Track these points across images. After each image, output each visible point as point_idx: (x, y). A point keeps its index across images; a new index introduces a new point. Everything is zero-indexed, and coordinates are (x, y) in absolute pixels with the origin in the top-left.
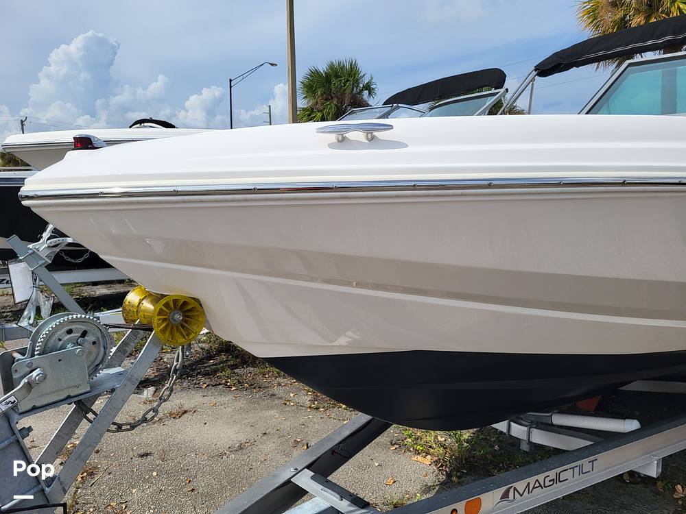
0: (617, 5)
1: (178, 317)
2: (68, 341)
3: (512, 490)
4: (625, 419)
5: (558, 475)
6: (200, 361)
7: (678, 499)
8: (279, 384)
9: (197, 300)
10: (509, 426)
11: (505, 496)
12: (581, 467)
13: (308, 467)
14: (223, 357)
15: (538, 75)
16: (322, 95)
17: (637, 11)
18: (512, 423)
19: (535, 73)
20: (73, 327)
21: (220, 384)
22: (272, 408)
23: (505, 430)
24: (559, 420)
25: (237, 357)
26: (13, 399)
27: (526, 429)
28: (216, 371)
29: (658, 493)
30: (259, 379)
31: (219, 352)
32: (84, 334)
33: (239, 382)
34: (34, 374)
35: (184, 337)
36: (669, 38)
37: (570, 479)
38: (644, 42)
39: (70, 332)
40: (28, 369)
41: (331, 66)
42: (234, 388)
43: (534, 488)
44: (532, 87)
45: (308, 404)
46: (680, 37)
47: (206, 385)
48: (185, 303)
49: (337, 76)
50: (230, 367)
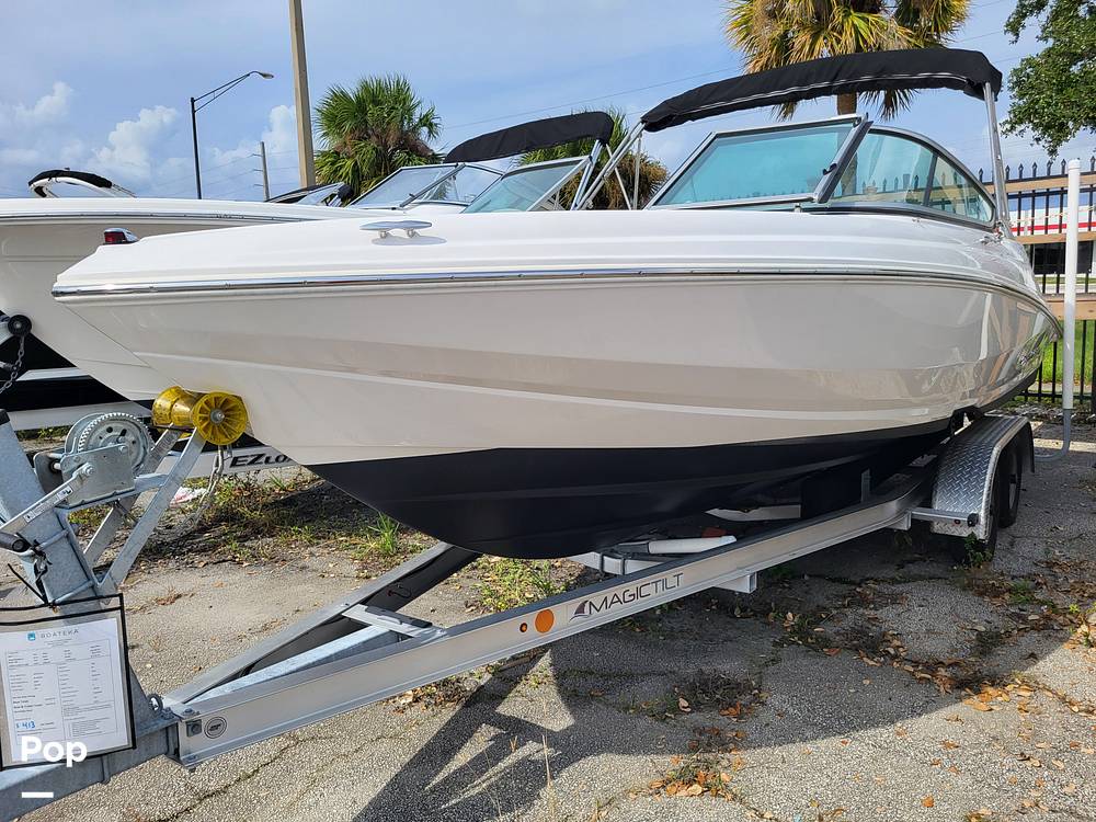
0: (775, 16)
1: (220, 416)
2: (108, 440)
3: (587, 605)
5: (639, 590)
6: (190, 536)
7: (785, 628)
8: (312, 554)
9: (240, 398)
10: (602, 561)
11: (580, 610)
12: (665, 582)
13: (363, 602)
14: (224, 527)
16: (352, 131)
17: (802, 26)
18: (605, 558)
19: (641, 126)
20: (113, 425)
21: (224, 561)
22: (305, 582)
23: (597, 567)
24: (656, 547)
25: (246, 526)
26: (68, 489)
27: (620, 561)
28: (215, 547)
29: (767, 624)
30: (281, 551)
31: (217, 521)
32: (124, 433)
33: (254, 556)
34: (84, 467)
35: (226, 437)
36: (794, 89)
37: (653, 594)
39: (110, 430)
40: (76, 464)
41: (365, 86)
42: (246, 564)
43: (612, 603)
44: (639, 145)
45: (355, 573)
46: (806, 88)
47: (203, 564)
48: (227, 401)
50: (238, 538)
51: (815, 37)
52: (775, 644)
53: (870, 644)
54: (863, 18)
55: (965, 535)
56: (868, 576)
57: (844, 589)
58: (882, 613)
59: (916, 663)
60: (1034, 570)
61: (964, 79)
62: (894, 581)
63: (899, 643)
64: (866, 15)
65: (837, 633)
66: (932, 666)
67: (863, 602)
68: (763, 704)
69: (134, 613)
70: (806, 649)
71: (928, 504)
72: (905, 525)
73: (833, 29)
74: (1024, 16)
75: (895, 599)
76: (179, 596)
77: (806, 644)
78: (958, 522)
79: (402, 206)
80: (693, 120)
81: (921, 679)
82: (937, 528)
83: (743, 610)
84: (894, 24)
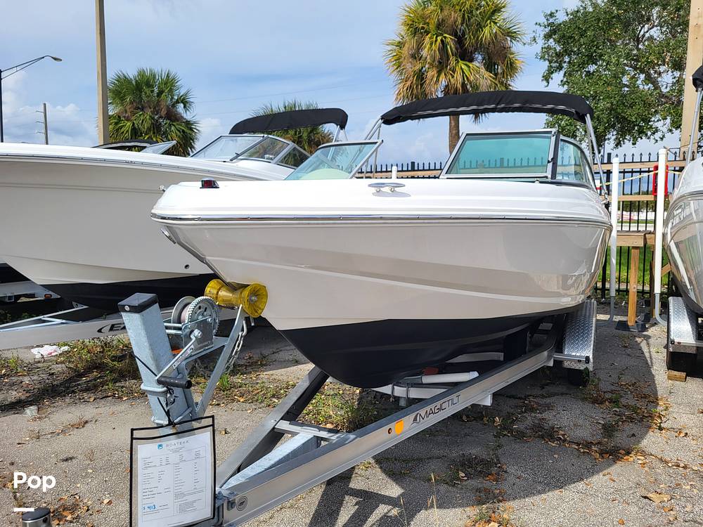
2: (199, 314)
3: (419, 416)
4: (469, 372)
5: (441, 405)
6: (70, 380)
7: (497, 426)
9: (265, 287)
10: (393, 388)
11: (415, 419)
12: (452, 400)
13: (282, 419)
14: (96, 374)
15: (383, 123)
16: (131, 103)
17: (432, 65)
18: (395, 387)
19: (381, 121)
21: (108, 397)
23: (390, 393)
24: (427, 379)
25: (112, 372)
26: (192, 346)
27: (405, 388)
28: (95, 386)
29: (485, 424)
31: (89, 370)
32: (206, 310)
34: (196, 332)
35: (256, 312)
37: (448, 407)
38: (458, 108)
41: (142, 73)
42: (124, 398)
43: (429, 414)
44: (379, 132)
46: (482, 108)
47: (92, 399)
48: (258, 289)
49: (149, 85)
51: (439, 73)
52: (495, 436)
53: (548, 434)
54: (466, 65)
55: (582, 368)
56: (529, 393)
57: (520, 402)
58: (545, 415)
59: (578, 444)
60: (613, 388)
61: (573, 110)
62: (543, 397)
63: (563, 433)
64: (468, 63)
65: (526, 428)
66: (588, 445)
67: (532, 410)
68: (506, 472)
69: (58, 434)
70: (513, 438)
71: (560, 350)
72: (551, 364)
73: (450, 69)
74: (552, 73)
75: (549, 407)
76: (86, 422)
77: (512, 435)
78: (580, 361)
79: (231, 160)
80: (412, 120)
81: (584, 452)
82: (566, 364)
83: (468, 417)
84: (483, 70)
